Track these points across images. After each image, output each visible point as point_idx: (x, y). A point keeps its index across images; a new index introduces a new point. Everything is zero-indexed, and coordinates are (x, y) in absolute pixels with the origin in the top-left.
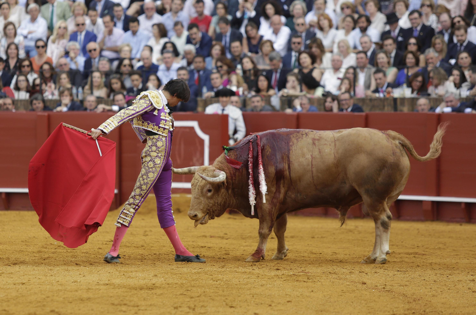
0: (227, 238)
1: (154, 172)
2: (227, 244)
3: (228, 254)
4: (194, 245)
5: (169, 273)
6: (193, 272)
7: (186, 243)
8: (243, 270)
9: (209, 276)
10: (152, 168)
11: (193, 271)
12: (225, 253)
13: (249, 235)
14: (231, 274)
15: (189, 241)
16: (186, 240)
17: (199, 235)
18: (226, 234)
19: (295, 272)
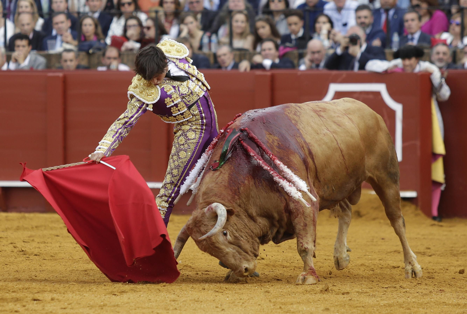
0: (430, 254)
1: (187, 150)
2: (430, 263)
3: (433, 278)
4: (382, 264)
5: (347, 306)
6: (382, 305)
7: (370, 262)
8: (455, 301)
9: (405, 309)
10: (183, 144)
11: (382, 303)
12: (428, 277)
13: (462, 249)
14: (438, 307)
15: (375, 259)
16: (370, 257)
17: (389, 251)
18: (429, 249)
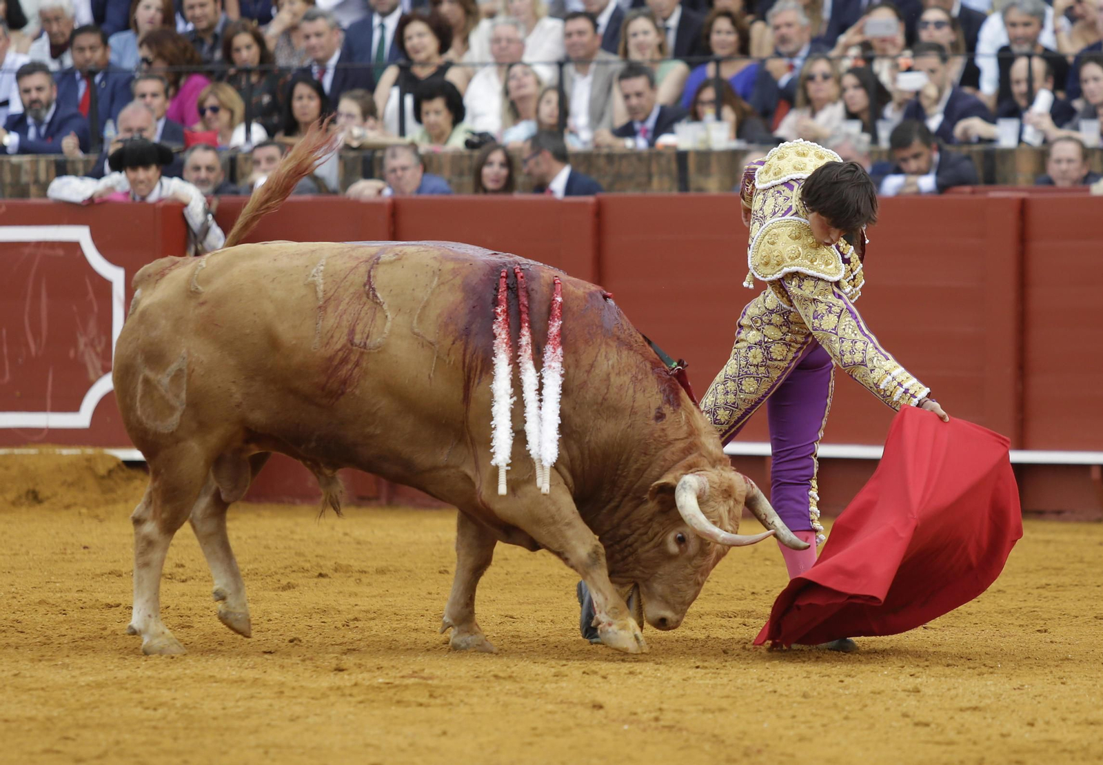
0: (183, 578)
2: (183, 595)
3: (189, 627)
4: (84, 600)
5: (8, 688)
6: (83, 684)
7: (59, 595)
8: (235, 674)
9: (132, 692)
11: (83, 680)
12: (180, 625)
13: (251, 566)
14: (198, 685)
15: (69, 590)
16: (58, 585)
17: (98, 572)
18: (182, 566)
19: (393, 676)
